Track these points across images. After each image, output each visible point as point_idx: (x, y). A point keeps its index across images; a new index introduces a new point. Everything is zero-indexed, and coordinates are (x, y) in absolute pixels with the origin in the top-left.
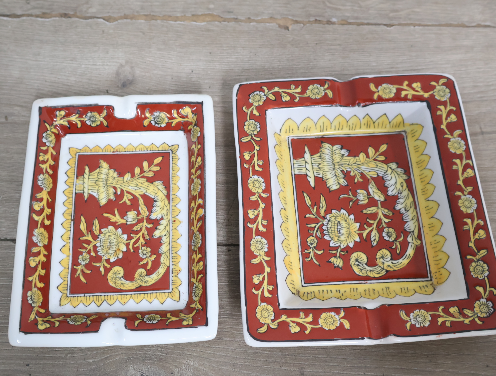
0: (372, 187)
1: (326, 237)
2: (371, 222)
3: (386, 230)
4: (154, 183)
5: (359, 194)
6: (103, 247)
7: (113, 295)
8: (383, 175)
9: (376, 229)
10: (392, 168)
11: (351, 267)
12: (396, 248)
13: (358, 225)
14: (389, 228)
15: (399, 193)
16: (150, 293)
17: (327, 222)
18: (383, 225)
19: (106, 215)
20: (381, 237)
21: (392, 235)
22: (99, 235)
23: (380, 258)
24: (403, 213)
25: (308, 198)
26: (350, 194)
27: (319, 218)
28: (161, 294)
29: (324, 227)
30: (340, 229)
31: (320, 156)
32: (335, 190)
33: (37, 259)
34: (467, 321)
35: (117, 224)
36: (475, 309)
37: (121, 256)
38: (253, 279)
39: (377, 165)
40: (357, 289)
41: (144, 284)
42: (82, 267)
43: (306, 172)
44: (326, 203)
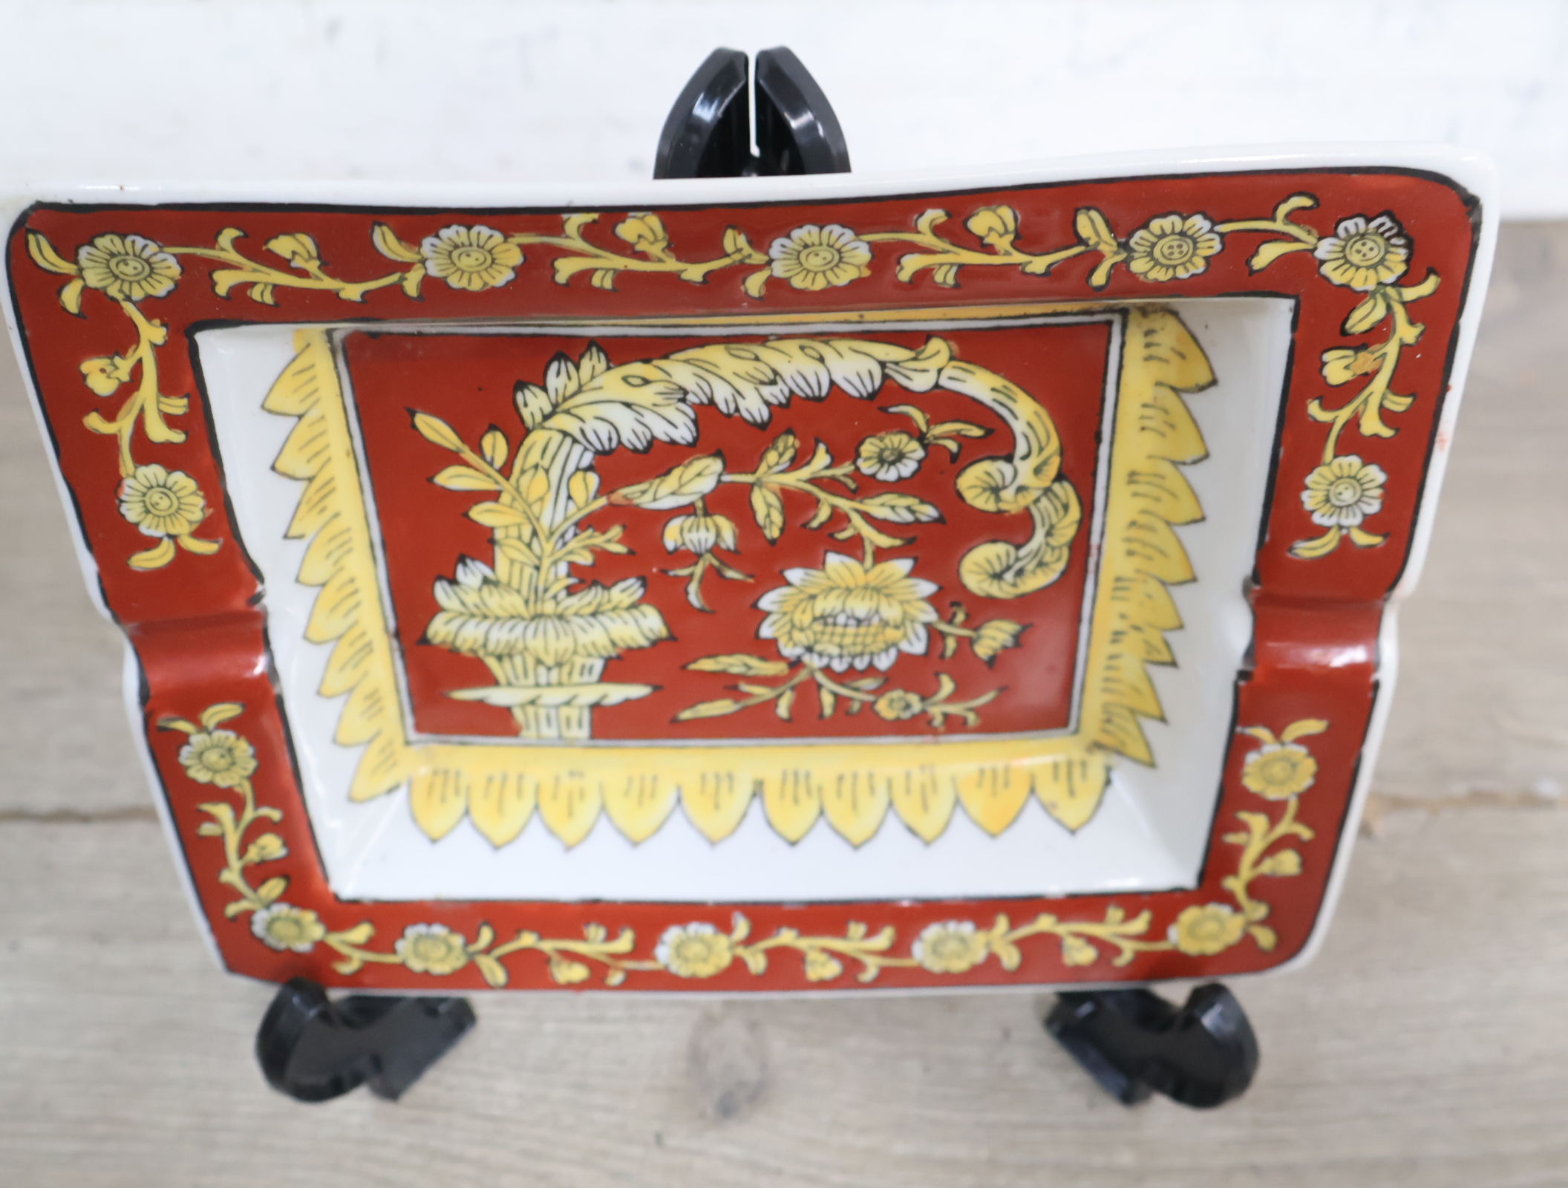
0: (649, 496)
1: (884, 662)
2: (823, 514)
3: (867, 467)
5: (684, 544)
8: (586, 449)
9: (861, 502)
10: (548, 409)
11: (1023, 595)
12: (957, 437)
13: (833, 560)
14: (858, 455)
15: (683, 400)
17: (815, 656)
18: (845, 475)
20: (900, 486)
21: (893, 449)
23: (998, 499)
24: (787, 392)
25: (702, 707)
26: (683, 572)
27: (796, 680)
29: (839, 667)
30: (848, 618)
31: (500, 658)
32: (667, 621)
34: (1407, 332)
38: (1075, 963)
39: (536, 467)
40: (1118, 579)
43: (581, 708)
44: (730, 652)
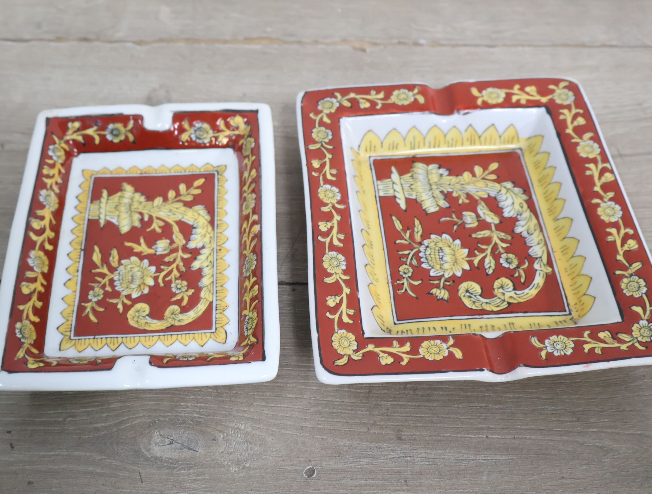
0: (482, 208)
1: (424, 266)
2: (484, 247)
3: (504, 256)
4: (194, 208)
5: (465, 216)
6: (123, 281)
7: (134, 337)
8: (496, 195)
9: (490, 255)
10: (507, 188)
11: (460, 299)
12: (520, 276)
13: (466, 251)
14: (508, 253)
15: (518, 215)
16: (186, 334)
17: (425, 248)
18: (500, 251)
19: (128, 244)
20: (498, 264)
21: (512, 261)
22: (117, 267)
23: (498, 288)
24: (525, 237)
25: (398, 222)
26: (454, 216)
27: (414, 244)
28: (200, 334)
29: (421, 255)
30: (442, 256)
31: (412, 176)
32: (433, 213)
33: (32, 286)
34: (624, 347)
35: (143, 254)
36: (633, 333)
37: (146, 291)
38: (326, 301)
39: (487, 185)
40: (469, 325)
41: (177, 324)
42: (92, 304)
43: (394, 193)
44: (422, 227)
